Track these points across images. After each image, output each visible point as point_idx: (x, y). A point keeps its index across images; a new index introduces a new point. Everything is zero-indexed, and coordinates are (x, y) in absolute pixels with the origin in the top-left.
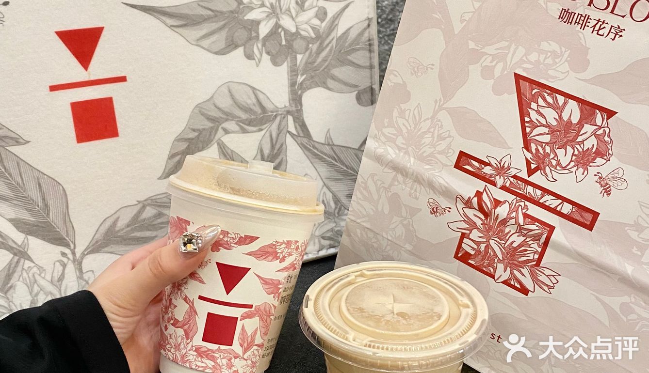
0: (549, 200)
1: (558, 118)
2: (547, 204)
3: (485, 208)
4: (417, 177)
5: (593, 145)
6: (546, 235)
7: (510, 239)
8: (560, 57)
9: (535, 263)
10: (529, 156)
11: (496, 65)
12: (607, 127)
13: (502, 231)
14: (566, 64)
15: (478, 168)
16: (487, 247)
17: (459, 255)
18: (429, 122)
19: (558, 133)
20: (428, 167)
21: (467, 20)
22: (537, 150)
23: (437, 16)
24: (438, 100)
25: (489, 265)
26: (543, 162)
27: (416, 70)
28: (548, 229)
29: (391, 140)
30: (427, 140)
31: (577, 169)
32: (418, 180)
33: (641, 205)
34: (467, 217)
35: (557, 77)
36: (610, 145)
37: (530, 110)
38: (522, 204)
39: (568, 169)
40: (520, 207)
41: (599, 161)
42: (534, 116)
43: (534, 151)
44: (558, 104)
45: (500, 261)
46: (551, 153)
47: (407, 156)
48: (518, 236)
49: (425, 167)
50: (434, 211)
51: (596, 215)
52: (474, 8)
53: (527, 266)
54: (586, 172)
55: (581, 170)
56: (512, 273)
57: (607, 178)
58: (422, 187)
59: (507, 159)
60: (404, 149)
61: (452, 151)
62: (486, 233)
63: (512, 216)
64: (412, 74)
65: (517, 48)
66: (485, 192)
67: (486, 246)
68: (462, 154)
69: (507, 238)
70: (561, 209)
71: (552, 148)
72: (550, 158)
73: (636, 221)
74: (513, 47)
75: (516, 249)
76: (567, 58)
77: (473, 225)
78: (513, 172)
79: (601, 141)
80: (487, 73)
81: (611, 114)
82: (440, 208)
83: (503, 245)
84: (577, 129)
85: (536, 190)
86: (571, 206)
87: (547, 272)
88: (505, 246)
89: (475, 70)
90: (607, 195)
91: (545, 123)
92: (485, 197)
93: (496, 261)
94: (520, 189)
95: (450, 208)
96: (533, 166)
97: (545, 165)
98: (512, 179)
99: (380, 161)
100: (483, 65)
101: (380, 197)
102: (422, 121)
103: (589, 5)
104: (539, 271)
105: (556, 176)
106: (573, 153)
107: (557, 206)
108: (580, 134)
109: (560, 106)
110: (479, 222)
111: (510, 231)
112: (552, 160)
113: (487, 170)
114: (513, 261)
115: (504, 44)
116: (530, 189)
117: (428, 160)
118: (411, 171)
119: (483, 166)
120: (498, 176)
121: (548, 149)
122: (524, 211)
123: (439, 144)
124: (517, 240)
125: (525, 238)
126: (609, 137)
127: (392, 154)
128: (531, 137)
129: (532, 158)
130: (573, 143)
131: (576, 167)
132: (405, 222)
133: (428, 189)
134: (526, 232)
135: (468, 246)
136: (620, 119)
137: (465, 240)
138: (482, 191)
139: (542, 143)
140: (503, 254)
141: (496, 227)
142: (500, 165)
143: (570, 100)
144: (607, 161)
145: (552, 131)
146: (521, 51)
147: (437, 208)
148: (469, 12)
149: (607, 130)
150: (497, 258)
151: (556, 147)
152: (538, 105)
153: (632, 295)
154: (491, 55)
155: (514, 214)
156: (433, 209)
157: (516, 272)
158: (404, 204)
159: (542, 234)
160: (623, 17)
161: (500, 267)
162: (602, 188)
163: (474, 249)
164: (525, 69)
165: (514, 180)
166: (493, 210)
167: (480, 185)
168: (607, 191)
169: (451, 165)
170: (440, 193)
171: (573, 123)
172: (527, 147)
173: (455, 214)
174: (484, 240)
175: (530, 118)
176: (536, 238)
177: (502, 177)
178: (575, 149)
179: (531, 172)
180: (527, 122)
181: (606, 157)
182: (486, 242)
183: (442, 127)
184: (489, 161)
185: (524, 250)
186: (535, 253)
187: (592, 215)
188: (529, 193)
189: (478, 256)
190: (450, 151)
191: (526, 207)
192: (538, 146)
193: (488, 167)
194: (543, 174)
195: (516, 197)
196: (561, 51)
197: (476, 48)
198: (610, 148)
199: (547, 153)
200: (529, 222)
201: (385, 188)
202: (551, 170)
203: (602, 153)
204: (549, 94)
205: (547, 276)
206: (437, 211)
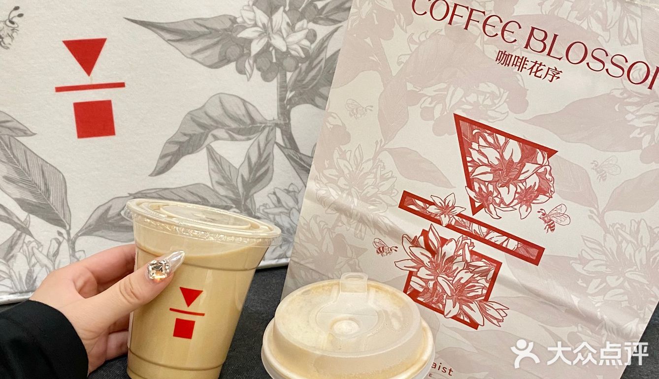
0: (494, 237)
1: (499, 158)
2: (493, 240)
3: (432, 247)
4: (361, 217)
5: (535, 183)
6: (494, 270)
7: (458, 275)
8: (498, 98)
9: (483, 298)
10: (473, 194)
12: (548, 165)
13: (450, 268)
14: (506, 105)
15: (423, 208)
16: (436, 284)
17: (408, 293)
18: (370, 163)
19: (500, 172)
20: (372, 207)
21: (404, 62)
22: (480, 188)
23: (375, 59)
24: (379, 141)
25: (438, 302)
26: (487, 200)
27: (355, 112)
28: (496, 265)
29: (332, 181)
30: (370, 180)
31: (521, 206)
32: (362, 220)
33: (584, 239)
34: (414, 255)
35: (496, 118)
36: (552, 182)
37: (471, 150)
38: (468, 241)
39: (512, 207)
40: (467, 244)
41: (541, 198)
42: (476, 156)
43: (477, 190)
44: (499, 143)
45: (448, 297)
46: (495, 192)
47: (350, 197)
48: (466, 272)
49: (369, 208)
50: (380, 251)
51: (541, 250)
52: (411, 51)
53: (476, 301)
54: (529, 209)
55: (524, 207)
56: (461, 308)
57: (550, 214)
58: (368, 228)
59: (451, 198)
60: (347, 190)
61: (396, 192)
62: (434, 271)
63: (459, 253)
64: (351, 115)
65: (455, 90)
66: (431, 231)
67: (434, 283)
68: (406, 194)
69: (455, 275)
70: (507, 245)
71: (495, 187)
72: (494, 196)
74: (452, 89)
75: (464, 285)
76: (506, 99)
77: (421, 264)
78: (458, 210)
79: (543, 179)
80: (427, 114)
81: (551, 152)
82: (387, 247)
83: (451, 282)
84: (518, 168)
85: (482, 227)
86: (516, 242)
87: (496, 306)
88: (454, 282)
89: (415, 111)
90: (551, 230)
91: (487, 163)
92: (431, 235)
93: (445, 297)
94: (465, 227)
95: (397, 247)
96: (477, 205)
97: (488, 202)
98: (457, 218)
99: (323, 202)
100: (422, 107)
101: (323, 238)
102: (363, 162)
103: (526, 47)
104: (487, 305)
105: (500, 213)
106: (516, 191)
107: (503, 243)
108: (522, 172)
109: (501, 145)
110: (426, 261)
111: (457, 268)
112: (495, 198)
113: (432, 209)
114: (462, 297)
115: (443, 85)
116: (475, 227)
117: (372, 201)
118: (355, 212)
119: (428, 205)
120: (444, 215)
121: (491, 188)
122: (470, 248)
123: (382, 185)
124: (465, 276)
125: (473, 274)
126: (550, 174)
127: (334, 195)
128: (475, 176)
129: (476, 196)
130: (516, 181)
132: (350, 262)
133: (373, 230)
134: (473, 269)
135: (416, 284)
136: (560, 157)
137: (413, 278)
138: (428, 230)
139: (485, 181)
140: (451, 290)
141: (443, 265)
142: (445, 204)
143: (511, 140)
144: (550, 198)
145: (494, 170)
146: (460, 92)
147: (383, 248)
148: (406, 55)
149: (548, 168)
150: (446, 294)
151: (499, 185)
152: (479, 145)
153: (579, 325)
154: (430, 97)
155: (461, 252)
156: (379, 249)
157: (465, 307)
158: (349, 245)
159: (489, 270)
160: (560, 59)
161: (449, 303)
162: (546, 224)
163: (422, 286)
164: (464, 110)
165: (459, 218)
166: (440, 248)
167: (426, 224)
168: (552, 227)
169: (396, 205)
170: (385, 233)
171: (515, 161)
172: (470, 185)
173: (402, 253)
174: (432, 277)
175: (472, 158)
176: (484, 274)
177: (447, 216)
178: (518, 187)
179: (475, 210)
181: (548, 194)
182: (434, 279)
183: (384, 167)
184: (434, 200)
185: (472, 285)
186: (483, 288)
187: (538, 251)
188: (474, 230)
189: (427, 293)
190: (394, 191)
191: (472, 245)
192: (481, 185)
193: (433, 207)
194: (488, 212)
195: (461, 235)
196: (500, 93)
197: (415, 89)
198: (552, 185)
199: (491, 191)
200: (476, 259)
201: (328, 229)
202: (495, 208)
203: (544, 190)
204: (489, 134)
205: (496, 310)
206: (383, 250)
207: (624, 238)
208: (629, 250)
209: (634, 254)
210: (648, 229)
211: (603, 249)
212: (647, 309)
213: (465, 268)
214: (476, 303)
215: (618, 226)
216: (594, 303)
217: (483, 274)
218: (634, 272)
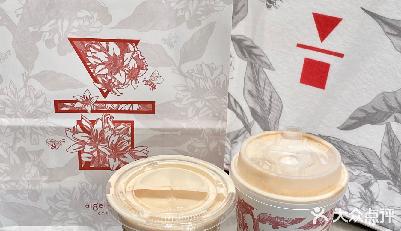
0: (123, 107)
1: (107, 56)
2: (123, 110)
3: (87, 129)
4: (32, 130)
5: (134, 64)
6: (131, 127)
7: (110, 140)
8: (92, 18)
9: (131, 147)
10: (100, 86)
11: (53, 36)
12: (138, 50)
13: (104, 138)
14: (98, 21)
15: (71, 106)
16: (98, 152)
17: (82, 166)
18: (24, 90)
19: (111, 65)
20: (37, 120)
21: (21, 14)
22: (103, 80)
24: (24, 73)
25: (104, 163)
26: (110, 86)
28: (130, 124)
30: (28, 102)
31: (132, 82)
33: (175, 87)
34: (78, 140)
35: (95, 32)
36: (144, 60)
37: (88, 58)
38: (109, 116)
39: (126, 84)
40: (108, 118)
41: (142, 72)
42: (92, 60)
43: (101, 82)
44: (104, 47)
45: (109, 157)
46: (113, 79)
47: (18, 119)
48: (114, 136)
49: (34, 121)
50: (54, 146)
51: (153, 103)
52: (23, 5)
53: (127, 151)
54: (137, 81)
55: (134, 82)
56: (120, 160)
57: (150, 80)
58: (39, 134)
59: (87, 93)
60: (13, 115)
61: (49, 103)
62: (94, 144)
63: (106, 126)
65: (63, 22)
66: (82, 119)
68: (57, 102)
69: (108, 140)
70: (133, 109)
71: (111, 76)
72: (113, 82)
73: (176, 96)
74: (60, 22)
75: (116, 144)
76: (97, 18)
77: (84, 143)
78: (94, 99)
79: (138, 60)
80: (49, 43)
81: (137, 42)
82: (57, 142)
83: (107, 146)
84: (121, 59)
85: (113, 104)
86: (137, 105)
87: (140, 149)
88: (109, 146)
89: (41, 45)
90: (155, 89)
91: (101, 62)
92: (84, 122)
93: (107, 158)
94: (103, 108)
95: (64, 139)
96: (105, 91)
97: (111, 87)
98: (96, 104)
100: (45, 40)
101: (9, 155)
102: (18, 91)
104: (135, 151)
105: (121, 91)
106: (125, 74)
107: (130, 109)
108: (124, 61)
109: (105, 48)
110: (86, 140)
112: (114, 83)
113: (78, 105)
114: (118, 153)
115: (53, 22)
116: (109, 105)
117: (35, 115)
118: (25, 127)
119: (74, 104)
120: (87, 106)
121: (109, 78)
122: (111, 120)
123: (38, 101)
124: (115, 139)
125: (119, 135)
126: (141, 56)
127: (6, 122)
128: (96, 74)
129: (102, 86)
130: (123, 67)
131: (131, 81)
132: (36, 163)
133: (43, 134)
134: (118, 132)
135: (86, 158)
136: (143, 43)
137: (83, 155)
138: (80, 120)
139: (104, 75)
140: (110, 151)
141: (98, 137)
142: (85, 99)
143: (110, 43)
144: (146, 70)
145: (107, 65)
146: (66, 23)
147: (54, 144)
148: (20, 9)
149: (139, 52)
150: (107, 156)
151: (114, 74)
152: (92, 53)
153: (191, 138)
154: (47, 31)
155: (106, 125)
156: (52, 145)
157: (122, 159)
158: (29, 152)
159: (128, 129)
161: (111, 160)
162: (150, 87)
163: (90, 158)
164: (74, 33)
165: (97, 104)
166: (93, 128)
167: (78, 116)
168: (154, 87)
169: (53, 112)
170: (53, 133)
171: (117, 55)
172: (96, 81)
173: (69, 142)
174: (95, 149)
175: (90, 63)
177: (89, 106)
178: (125, 70)
179: (105, 95)
180: (90, 66)
181: (144, 68)
182: (96, 149)
183: (34, 89)
184: (77, 99)
185: (121, 143)
186: (128, 141)
187: (152, 104)
188: (109, 108)
189: (95, 160)
190: (47, 103)
191: (112, 117)
192: (102, 78)
193: (78, 103)
194: (114, 93)
195: (103, 114)
196: (91, 15)
197: (35, 30)
198: (144, 62)
199: (110, 80)
200: (117, 125)
201: (11, 147)
202: (117, 89)
203: (141, 66)
204: (95, 44)
205: (141, 151)
206: (55, 145)
207: (196, 77)
208: (201, 83)
209: (205, 84)
210: (207, 67)
211: (187, 88)
212: (223, 113)
213: (113, 133)
214: (127, 152)
215: (190, 71)
216: (194, 122)
217: (126, 133)
218: (209, 95)
